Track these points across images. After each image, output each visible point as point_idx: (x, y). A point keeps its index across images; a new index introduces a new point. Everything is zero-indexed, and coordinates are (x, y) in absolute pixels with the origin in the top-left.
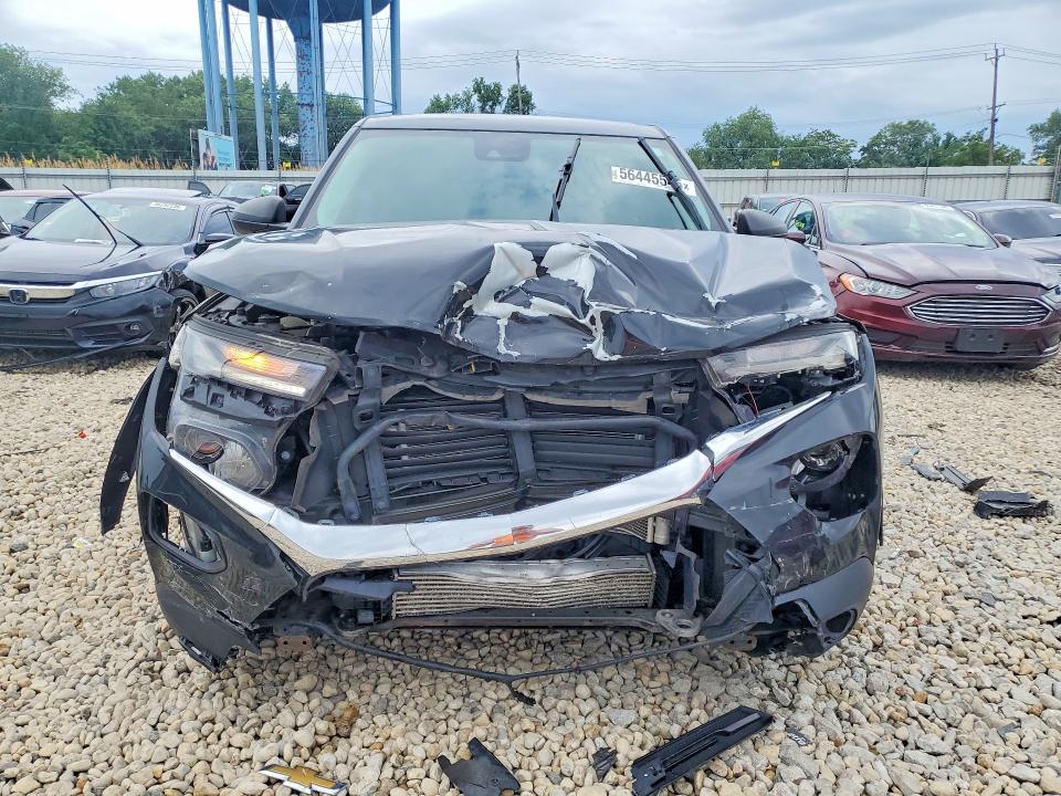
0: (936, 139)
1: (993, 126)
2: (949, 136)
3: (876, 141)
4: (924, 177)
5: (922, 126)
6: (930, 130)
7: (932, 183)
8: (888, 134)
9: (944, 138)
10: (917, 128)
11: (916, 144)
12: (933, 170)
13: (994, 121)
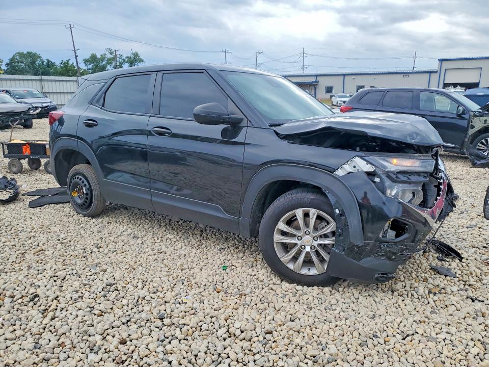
0: (43, 62)
1: (76, 59)
2: (48, 61)
3: (12, 59)
4: (41, 80)
5: (35, 54)
6: (39, 57)
7: (45, 84)
8: (18, 57)
9: (46, 61)
10: (32, 56)
11: (33, 63)
12: (44, 77)
13: (76, 57)
